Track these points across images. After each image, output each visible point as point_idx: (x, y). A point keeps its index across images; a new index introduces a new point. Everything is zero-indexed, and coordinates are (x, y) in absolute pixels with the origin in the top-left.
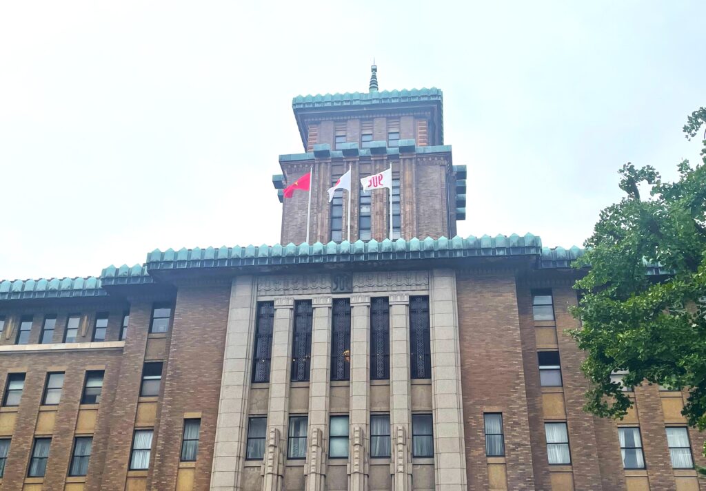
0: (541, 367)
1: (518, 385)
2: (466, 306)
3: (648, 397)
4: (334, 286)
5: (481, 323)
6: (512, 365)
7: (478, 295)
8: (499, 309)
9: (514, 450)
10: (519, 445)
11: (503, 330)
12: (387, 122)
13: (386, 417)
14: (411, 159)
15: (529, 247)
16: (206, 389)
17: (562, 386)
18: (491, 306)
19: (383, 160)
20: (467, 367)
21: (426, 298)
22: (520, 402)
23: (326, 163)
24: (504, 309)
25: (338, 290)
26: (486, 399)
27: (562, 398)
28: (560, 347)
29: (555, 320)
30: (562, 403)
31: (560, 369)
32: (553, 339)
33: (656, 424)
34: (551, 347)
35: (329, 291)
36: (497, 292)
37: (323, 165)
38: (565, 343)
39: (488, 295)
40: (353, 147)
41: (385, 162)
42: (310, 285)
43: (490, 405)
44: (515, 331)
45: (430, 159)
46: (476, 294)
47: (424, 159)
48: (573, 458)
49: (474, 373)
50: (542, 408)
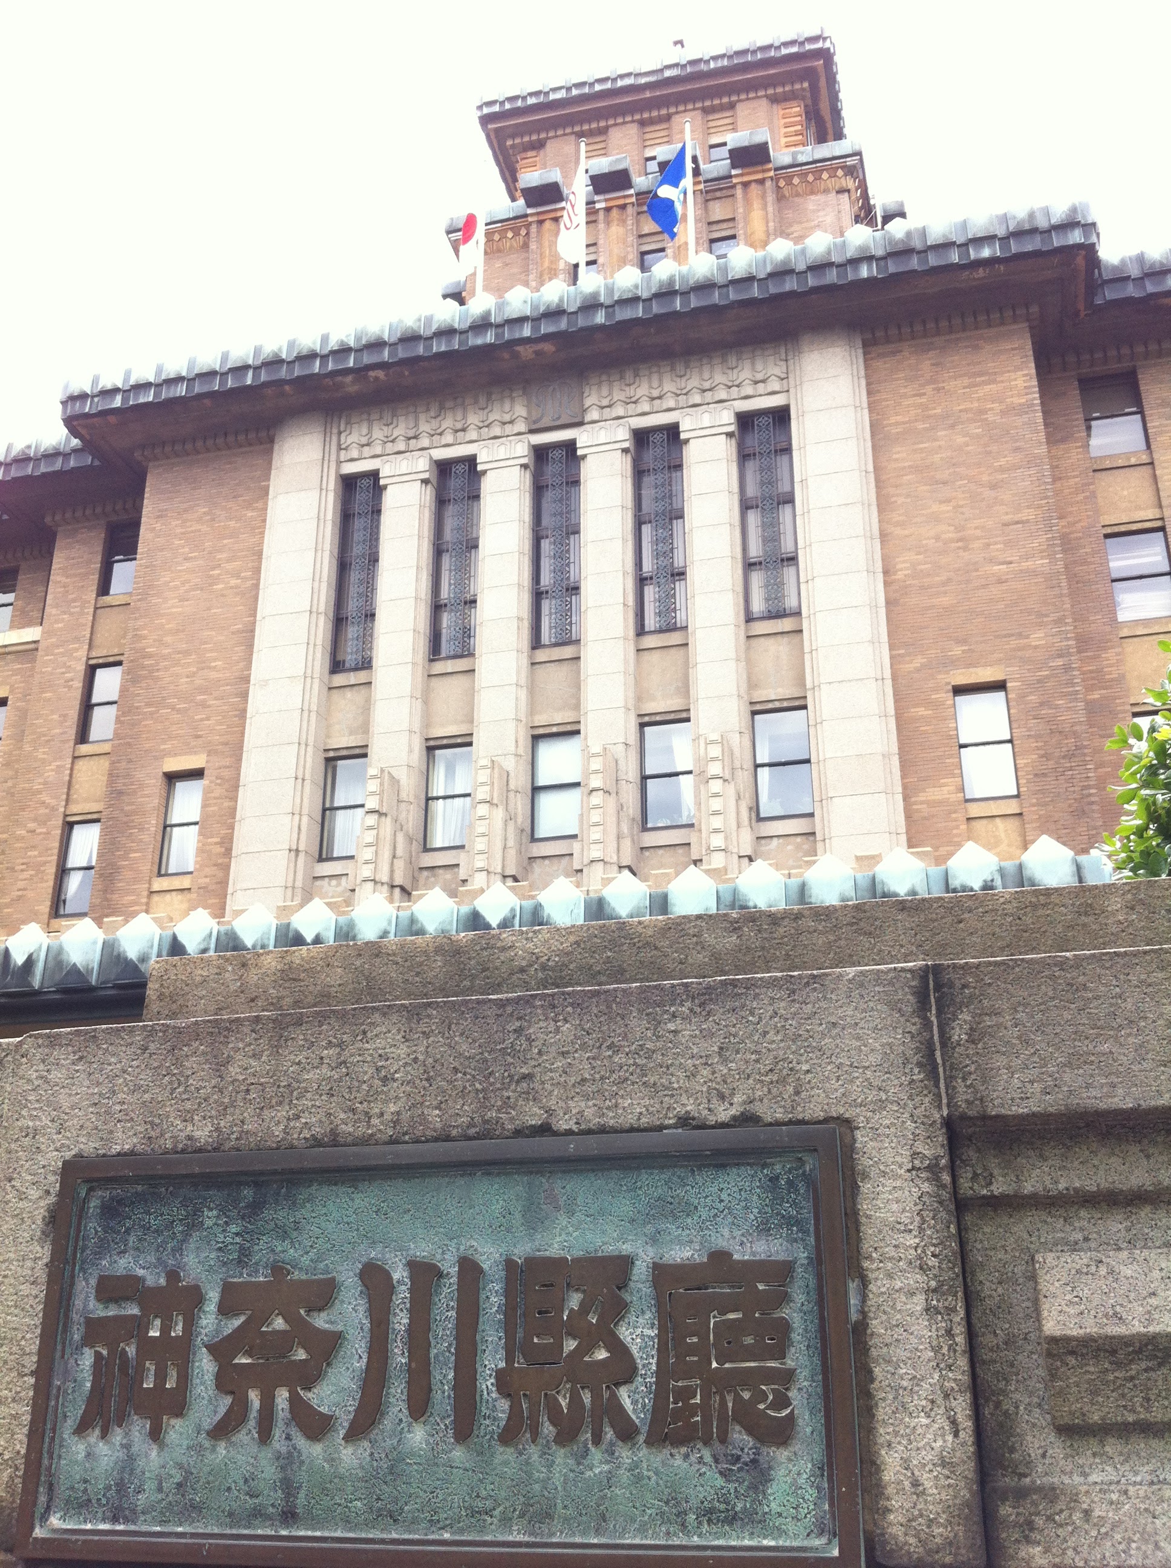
2: (893, 420)
4: (536, 413)
7: (929, 389)
12: (706, 121)
14: (761, 182)
15: (1065, 227)
16: (216, 699)
18: (966, 410)
20: (900, 575)
21: (781, 416)
24: (1003, 413)
25: (546, 421)
26: (958, 651)
28: (1167, 512)
29: (1149, 448)
32: (1147, 494)
35: (522, 426)
36: (980, 374)
37: (548, 226)
39: (957, 385)
40: (616, 168)
42: (473, 419)
43: (971, 666)
45: (811, 178)
46: (922, 385)
47: (796, 180)
49: (922, 588)
50: (1122, 678)
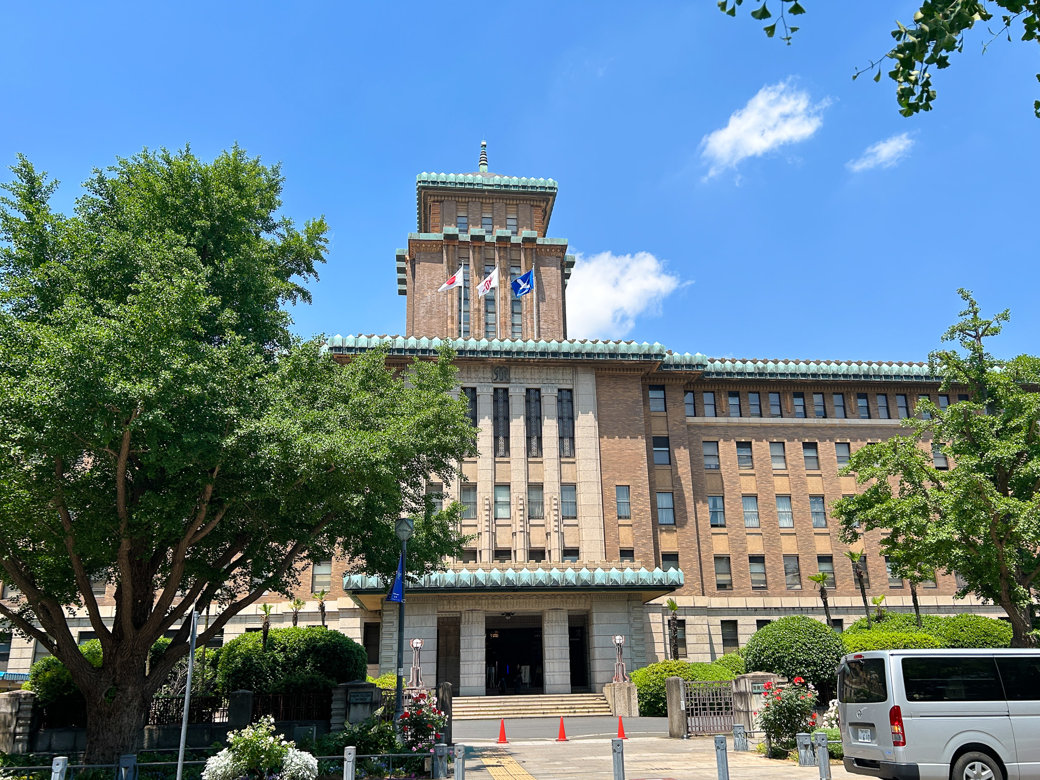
0: (654, 449)
1: (642, 464)
3: (731, 474)
4: (495, 377)
5: (614, 413)
6: (639, 449)
8: (629, 403)
9: (638, 514)
10: (642, 511)
11: (631, 420)
12: (506, 208)
13: (539, 487)
14: (532, 249)
15: (656, 355)
17: (670, 464)
18: (622, 400)
19: (506, 248)
20: (603, 449)
21: (570, 391)
22: (643, 478)
23: (454, 246)
24: (634, 403)
25: (498, 380)
26: (617, 474)
27: (670, 474)
28: (670, 433)
29: (666, 411)
30: (670, 478)
31: (669, 451)
32: (665, 427)
33: (735, 495)
34: (664, 433)
35: (490, 381)
36: (627, 388)
37: (451, 247)
38: (674, 430)
39: (620, 391)
40: (480, 234)
41: (508, 251)
42: (473, 375)
43: (621, 480)
44: (640, 421)
45: (548, 250)
46: (610, 389)
47: (543, 250)
48: (677, 520)
49: (609, 454)
50: (655, 481)
